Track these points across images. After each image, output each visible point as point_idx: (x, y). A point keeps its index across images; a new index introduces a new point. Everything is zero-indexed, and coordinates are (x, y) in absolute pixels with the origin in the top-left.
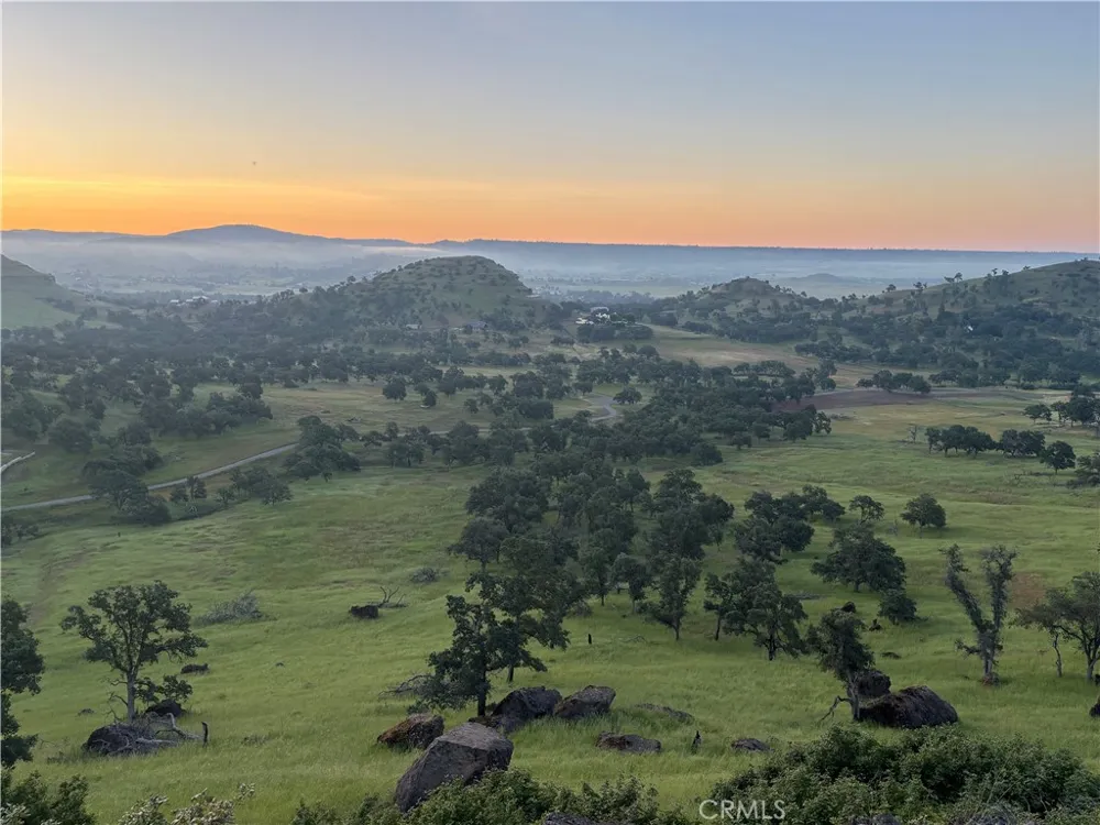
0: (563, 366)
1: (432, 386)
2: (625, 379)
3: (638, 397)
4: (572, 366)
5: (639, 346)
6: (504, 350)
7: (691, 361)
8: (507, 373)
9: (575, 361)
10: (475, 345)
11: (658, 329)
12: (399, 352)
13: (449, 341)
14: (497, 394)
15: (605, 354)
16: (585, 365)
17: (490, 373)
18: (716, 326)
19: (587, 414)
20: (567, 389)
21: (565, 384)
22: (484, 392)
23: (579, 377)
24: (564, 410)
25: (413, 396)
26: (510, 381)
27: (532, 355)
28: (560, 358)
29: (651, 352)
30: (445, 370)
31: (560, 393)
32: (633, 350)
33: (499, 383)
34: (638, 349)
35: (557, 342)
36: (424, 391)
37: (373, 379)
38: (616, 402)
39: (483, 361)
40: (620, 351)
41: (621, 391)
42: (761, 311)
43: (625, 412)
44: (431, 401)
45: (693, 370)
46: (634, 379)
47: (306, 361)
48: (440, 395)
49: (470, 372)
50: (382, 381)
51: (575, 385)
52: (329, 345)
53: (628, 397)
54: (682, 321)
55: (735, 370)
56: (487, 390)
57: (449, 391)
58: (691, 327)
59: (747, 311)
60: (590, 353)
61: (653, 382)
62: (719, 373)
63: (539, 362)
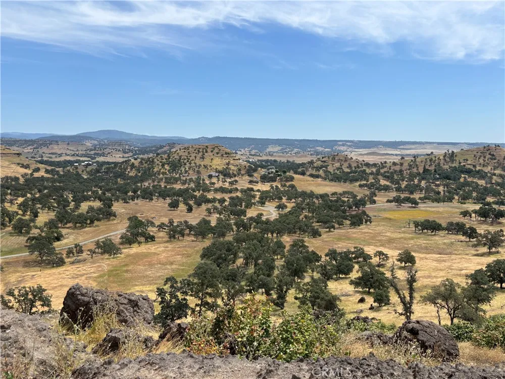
0: (253, 193)
1: (191, 202)
2: (280, 198)
3: (286, 207)
4: (257, 193)
5: (288, 184)
6: (227, 185)
7: (311, 191)
8: (227, 196)
9: (258, 191)
10: (214, 184)
11: (296, 176)
12: (178, 186)
13: (201, 182)
14: (221, 205)
15: (272, 187)
16: (263, 192)
17: (219, 196)
18: (323, 175)
19: (262, 214)
20: (254, 204)
21: (253, 201)
22: (215, 205)
23: (259, 198)
24: (252, 213)
25: (182, 207)
26: (228, 200)
27: (239, 188)
28: (252, 190)
29: (293, 187)
30: (198, 195)
31: (249, 205)
32: (285, 186)
33: (222, 201)
34: (288, 185)
35: (251, 182)
36: (187, 204)
37: (165, 199)
38: (276, 209)
39: (216, 190)
40: (279, 186)
41: (278, 204)
42: (344, 169)
43: (279, 214)
44: (190, 210)
45: (312, 195)
46: (284, 200)
47: (135, 192)
48: (194, 206)
49: (210, 196)
50: (168, 200)
51: (257, 202)
52: (146, 184)
53: (281, 207)
54: (308, 173)
55: (331, 195)
56: (217, 204)
57: (199, 205)
58: (312, 176)
59: (338, 169)
60: (266, 187)
61: (293, 200)
62: (323, 196)
63: (242, 191)
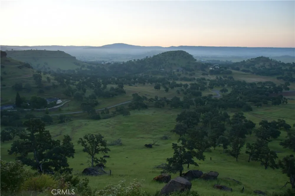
0: (205, 81)
1: (167, 86)
2: (223, 85)
3: (227, 91)
4: (207, 81)
5: (228, 76)
6: (188, 77)
7: (244, 81)
8: (188, 83)
9: (208, 80)
10: (180, 75)
11: (233, 71)
12: (159, 77)
13: (172, 74)
14: (185, 89)
15: (217, 78)
16: (211, 81)
17: (184, 83)
18: (252, 71)
19: (212, 95)
20: (206, 88)
21: (205, 86)
22: (182, 88)
23: (209, 85)
24: (205, 94)
25: (162, 89)
26: (189, 85)
27: (196, 78)
28: (204, 79)
29: (231, 78)
30: (171, 82)
31: (203, 89)
32: (226, 77)
33: (186, 86)
34: (228, 77)
35: (203, 74)
36: (165, 87)
37: (152, 84)
38: (220, 92)
39: (182, 79)
40: (222, 77)
41: (222, 89)
42: (266, 66)
43: (223, 95)
44: (167, 90)
45: (244, 83)
46: (226, 86)
47: (135, 79)
48: (170, 89)
49: (178, 82)
50: (154, 84)
51: (208, 87)
52: (141, 75)
53: (224, 91)
54: (241, 69)
55: (257, 84)
56: (183, 88)
57: (172, 88)
58: (244, 71)
59: (262, 67)
60: (213, 78)
61: (232, 87)
62: (252, 84)
63: (198, 80)
